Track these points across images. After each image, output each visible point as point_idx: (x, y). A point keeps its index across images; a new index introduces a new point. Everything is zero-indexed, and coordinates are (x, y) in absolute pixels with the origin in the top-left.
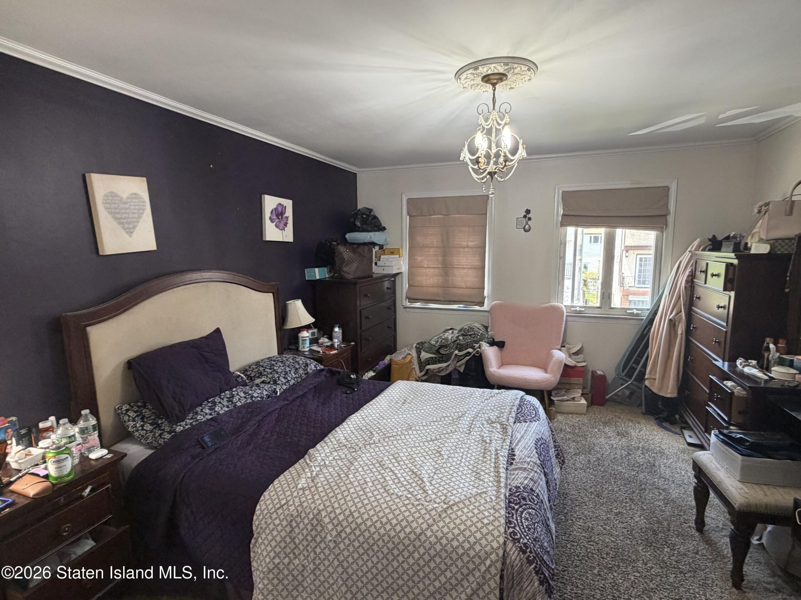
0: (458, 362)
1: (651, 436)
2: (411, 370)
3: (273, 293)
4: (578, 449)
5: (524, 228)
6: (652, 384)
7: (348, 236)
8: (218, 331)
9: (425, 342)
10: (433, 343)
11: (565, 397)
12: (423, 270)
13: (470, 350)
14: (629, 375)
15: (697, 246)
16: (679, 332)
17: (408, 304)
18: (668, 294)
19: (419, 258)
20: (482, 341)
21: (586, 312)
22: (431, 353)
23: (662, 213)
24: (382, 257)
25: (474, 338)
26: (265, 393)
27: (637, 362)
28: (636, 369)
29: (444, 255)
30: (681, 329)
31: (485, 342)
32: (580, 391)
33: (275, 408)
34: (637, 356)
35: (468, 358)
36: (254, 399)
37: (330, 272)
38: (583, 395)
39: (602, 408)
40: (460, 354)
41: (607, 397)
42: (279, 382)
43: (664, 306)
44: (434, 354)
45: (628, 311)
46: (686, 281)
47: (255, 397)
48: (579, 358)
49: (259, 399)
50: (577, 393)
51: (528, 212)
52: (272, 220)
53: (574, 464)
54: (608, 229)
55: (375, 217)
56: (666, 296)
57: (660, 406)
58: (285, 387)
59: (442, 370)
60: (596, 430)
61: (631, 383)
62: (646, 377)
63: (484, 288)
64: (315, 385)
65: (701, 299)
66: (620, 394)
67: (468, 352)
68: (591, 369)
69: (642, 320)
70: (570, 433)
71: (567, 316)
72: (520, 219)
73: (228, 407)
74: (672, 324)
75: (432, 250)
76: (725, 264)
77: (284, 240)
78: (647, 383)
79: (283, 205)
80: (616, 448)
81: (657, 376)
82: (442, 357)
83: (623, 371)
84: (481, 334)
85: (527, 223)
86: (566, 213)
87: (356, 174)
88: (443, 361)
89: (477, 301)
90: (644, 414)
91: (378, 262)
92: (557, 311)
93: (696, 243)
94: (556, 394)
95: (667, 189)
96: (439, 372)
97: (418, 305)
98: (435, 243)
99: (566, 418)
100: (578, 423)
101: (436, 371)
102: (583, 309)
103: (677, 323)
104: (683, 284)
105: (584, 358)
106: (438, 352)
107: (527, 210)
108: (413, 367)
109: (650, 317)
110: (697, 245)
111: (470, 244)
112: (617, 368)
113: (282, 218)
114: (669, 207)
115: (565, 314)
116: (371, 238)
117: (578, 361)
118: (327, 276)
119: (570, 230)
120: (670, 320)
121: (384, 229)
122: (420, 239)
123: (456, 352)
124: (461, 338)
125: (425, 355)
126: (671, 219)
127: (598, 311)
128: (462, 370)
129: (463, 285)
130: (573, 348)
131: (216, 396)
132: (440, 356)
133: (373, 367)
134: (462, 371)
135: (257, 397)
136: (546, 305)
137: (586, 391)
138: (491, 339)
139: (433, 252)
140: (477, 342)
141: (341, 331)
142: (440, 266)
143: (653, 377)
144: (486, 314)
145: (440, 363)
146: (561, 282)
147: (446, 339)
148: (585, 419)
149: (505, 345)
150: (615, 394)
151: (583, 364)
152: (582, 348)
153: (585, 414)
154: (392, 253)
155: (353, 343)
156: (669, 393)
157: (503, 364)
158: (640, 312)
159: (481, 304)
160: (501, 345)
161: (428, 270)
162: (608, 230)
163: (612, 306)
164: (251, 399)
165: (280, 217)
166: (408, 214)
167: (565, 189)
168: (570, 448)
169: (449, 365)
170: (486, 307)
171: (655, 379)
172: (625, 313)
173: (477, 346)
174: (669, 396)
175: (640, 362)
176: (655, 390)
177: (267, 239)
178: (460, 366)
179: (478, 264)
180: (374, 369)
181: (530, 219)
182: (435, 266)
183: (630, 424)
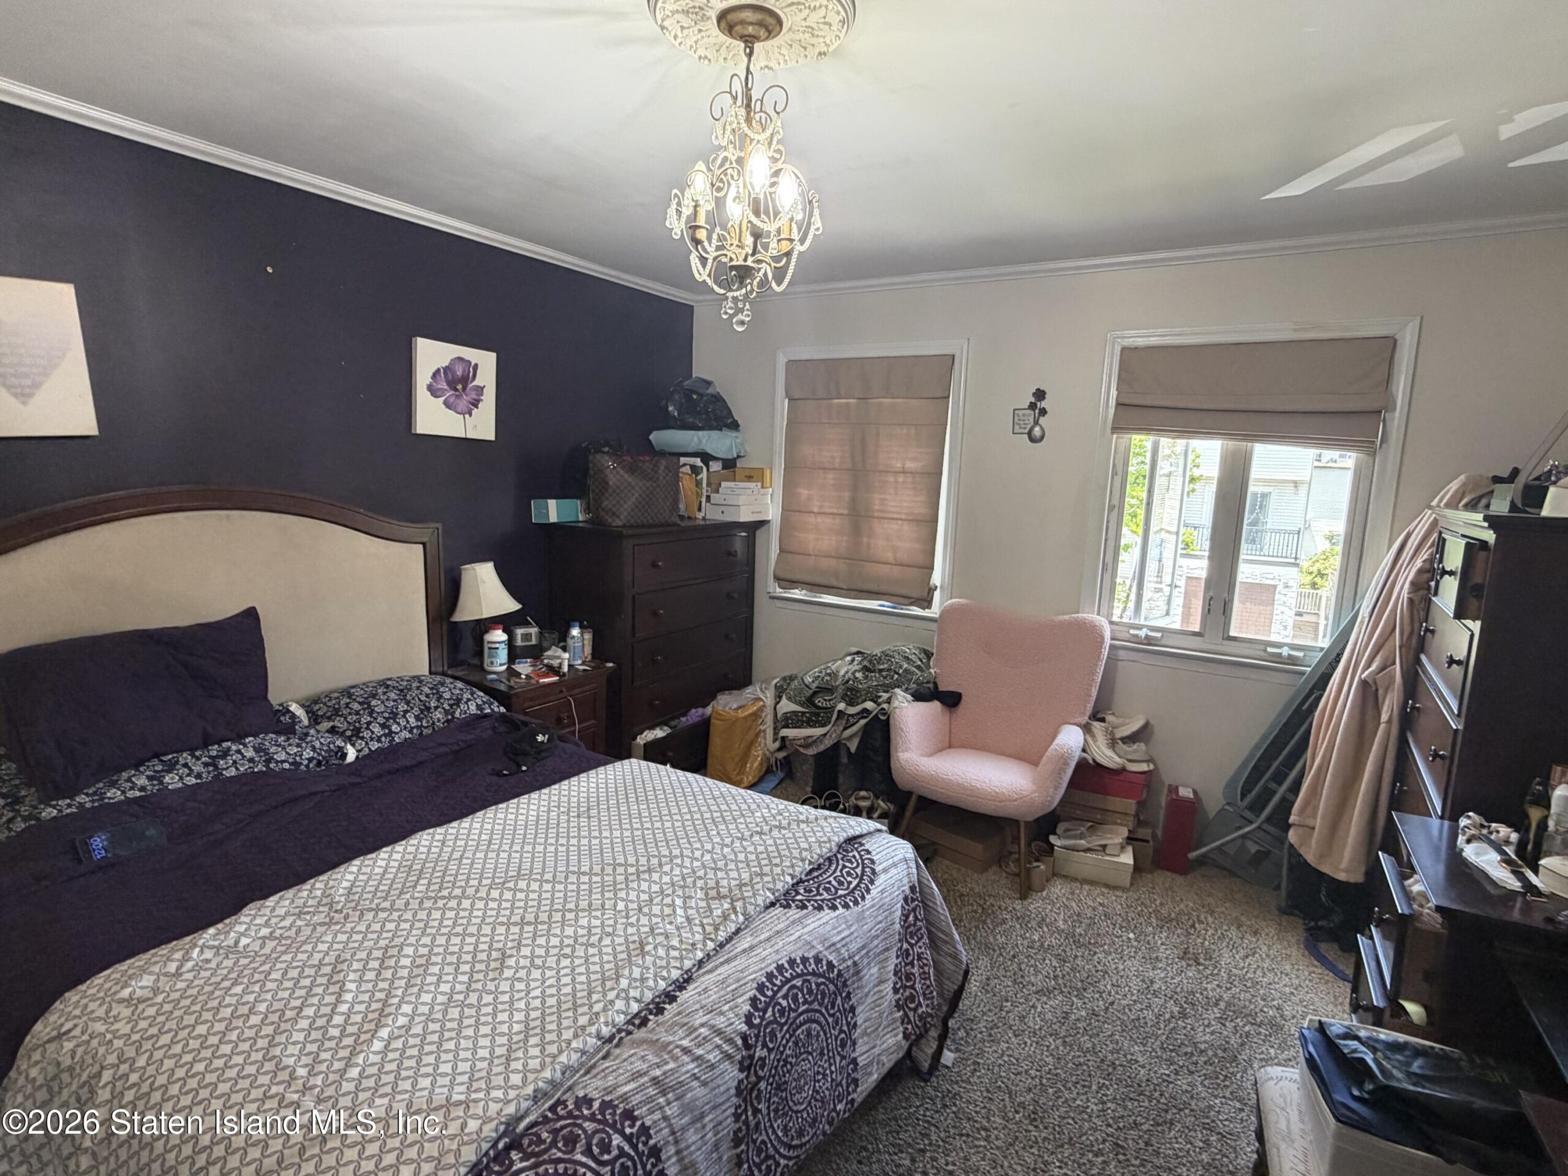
0: (845, 729)
1: (1271, 975)
2: (757, 735)
3: (424, 544)
4: (1056, 977)
5: (1030, 434)
6: (1305, 840)
7: (654, 437)
8: (251, 616)
9: (796, 677)
10: (808, 679)
11: (1083, 842)
12: (811, 519)
13: (869, 705)
14: (1257, 807)
15: (1452, 496)
16: (1384, 717)
17: (779, 591)
18: (1367, 615)
19: (804, 492)
20: (899, 687)
21: (1164, 642)
22: (796, 702)
23: (1375, 406)
24: (724, 484)
25: (885, 678)
26: (308, 753)
27: (1279, 778)
28: (1274, 792)
29: (855, 488)
30: (1390, 706)
31: (906, 690)
32: (1124, 832)
33: (313, 790)
34: (1281, 764)
35: (863, 722)
36: (272, 766)
37: (588, 510)
38: (1131, 839)
39: (1180, 880)
40: (852, 710)
41: (1193, 855)
42: (366, 734)
43: (1356, 644)
44: (801, 705)
45: (1270, 650)
46: (1412, 583)
47: (277, 762)
48: (1135, 751)
49: (286, 766)
50: (1117, 835)
51: (1040, 395)
52: (433, 391)
53: (1022, 1018)
54: (1230, 443)
55: (718, 399)
56: (1363, 617)
57: (1323, 899)
58: (375, 746)
59: (815, 741)
60: (1131, 935)
61: (1259, 827)
62: (1292, 819)
63: (932, 568)
64: (456, 748)
65: (1437, 635)
66: (1231, 850)
67: (865, 710)
68: (1167, 783)
69: (1302, 673)
70: (1060, 932)
71: (1112, 647)
72: (1020, 413)
73: (199, 776)
74: (1369, 693)
75: (830, 476)
76: (1463, 542)
77: (469, 436)
78: (1292, 836)
79: (469, 362)
80: (1155, 994)
81: (1318, 823)
82: (818, 715)
83: (1243, 796)
84: (906, 670)
85: (1036, 423)
86: (1127, 401)
87: (692, 307)
88: (817, 722)
89: (914, 595)
90: (1284, 912)
91: (713, 496)
92: (1092, 633)
93: (1454, 486)
94: (1067, 830)
95: (1391, 343)
96: (807, 746)
97: (797, 594)
98: (837, 460)
99: (1073, 893)
100: (1094, 909)
101: (799, 742)
102: (1159, 635)
103: (1381, 692)
104: (1405, 594)
105: (1147, 752)
106: (810, 701)
107: (1038, 390)
108: (763, 728)
109: (1323, 669)
110: (1456, 492)
111: (910, 465)
112: (1231, 784)
113: (464, 389)
114: (1394, 389)
115: (1108, 642)
116: (700, 441)
117: (1130, 757)
118: (581, 518)
119: (1141, 442)
120: (1364, 683)
121: (735, 426)
122: (808, 451)
123: (841, 706)
124: (859, 675)
125: (787, 706)
126: (1396, 418)
127: (1196, 642)
128: (853, 746)
129: (889, 556)
130: (1123, 725)
131: (181, 751)
132: (813, 710)
133: (673, 719)
134: (853, 749)
135: (283, 762)
136: (1066, 617)
137: (1144, 833)
138: (931, 686)
139: (834, 479)
140: (887, 688)
141: (588, 636)
142: (846, 512)
143: (1310, 822)
144: (934, 626)
145: (811, 727)
146: (1111, 567)
147: (834, 675)
148: (1116, 902)
149: (963, 701)
150: (1219, 848)
151: (1144, 767)
152: (1146, 726)
153: (1124, 889)
154: (749, 478)
155: (611, 665)
156: (1343, 871)
157: (950, 743)
158: (1300, 654)
159: (927, 603)
160: (951, 700)
161: (819, 519)
162: (1232, 444)
163: (1232, 633)
164: (267, 766)
165: (460, 387)
166: (787, 395)
167: (1127, 342)
168: (1037, 972)
169: (825, 735)
170: (934, 611)
171: (1313, 828)
172: (1263, 654)
173: (885, 696)
174: (1342, 876)
175: (1287, 775)
176: (1310, 858)
177: (419, 431)
178: (851, 738)
179: (922, 510)
180: (673, 723)
181: (1043, 412)
182: (835, 511)
183: (1233, 933)
